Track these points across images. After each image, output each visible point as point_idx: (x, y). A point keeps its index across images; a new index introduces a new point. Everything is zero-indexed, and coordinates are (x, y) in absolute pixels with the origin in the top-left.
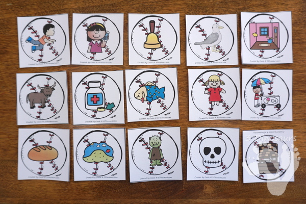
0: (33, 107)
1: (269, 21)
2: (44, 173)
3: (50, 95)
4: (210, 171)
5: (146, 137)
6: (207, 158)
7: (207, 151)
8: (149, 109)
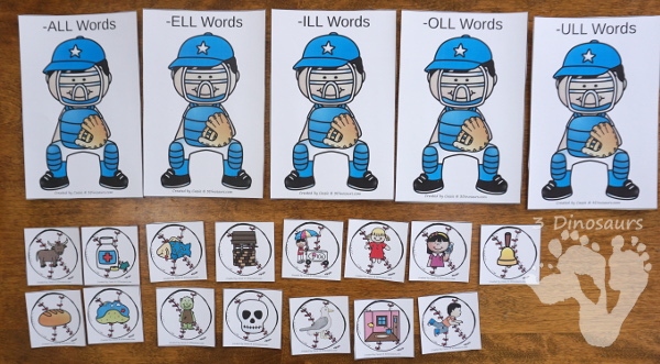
0: (43, 266)
1: (387, 308)
2: (58, 338)
3: (62, 253)
4: (250, 337)
5: (177, 298)
6: (247, 322)
7: (246, 314)
8: (174, 268)
